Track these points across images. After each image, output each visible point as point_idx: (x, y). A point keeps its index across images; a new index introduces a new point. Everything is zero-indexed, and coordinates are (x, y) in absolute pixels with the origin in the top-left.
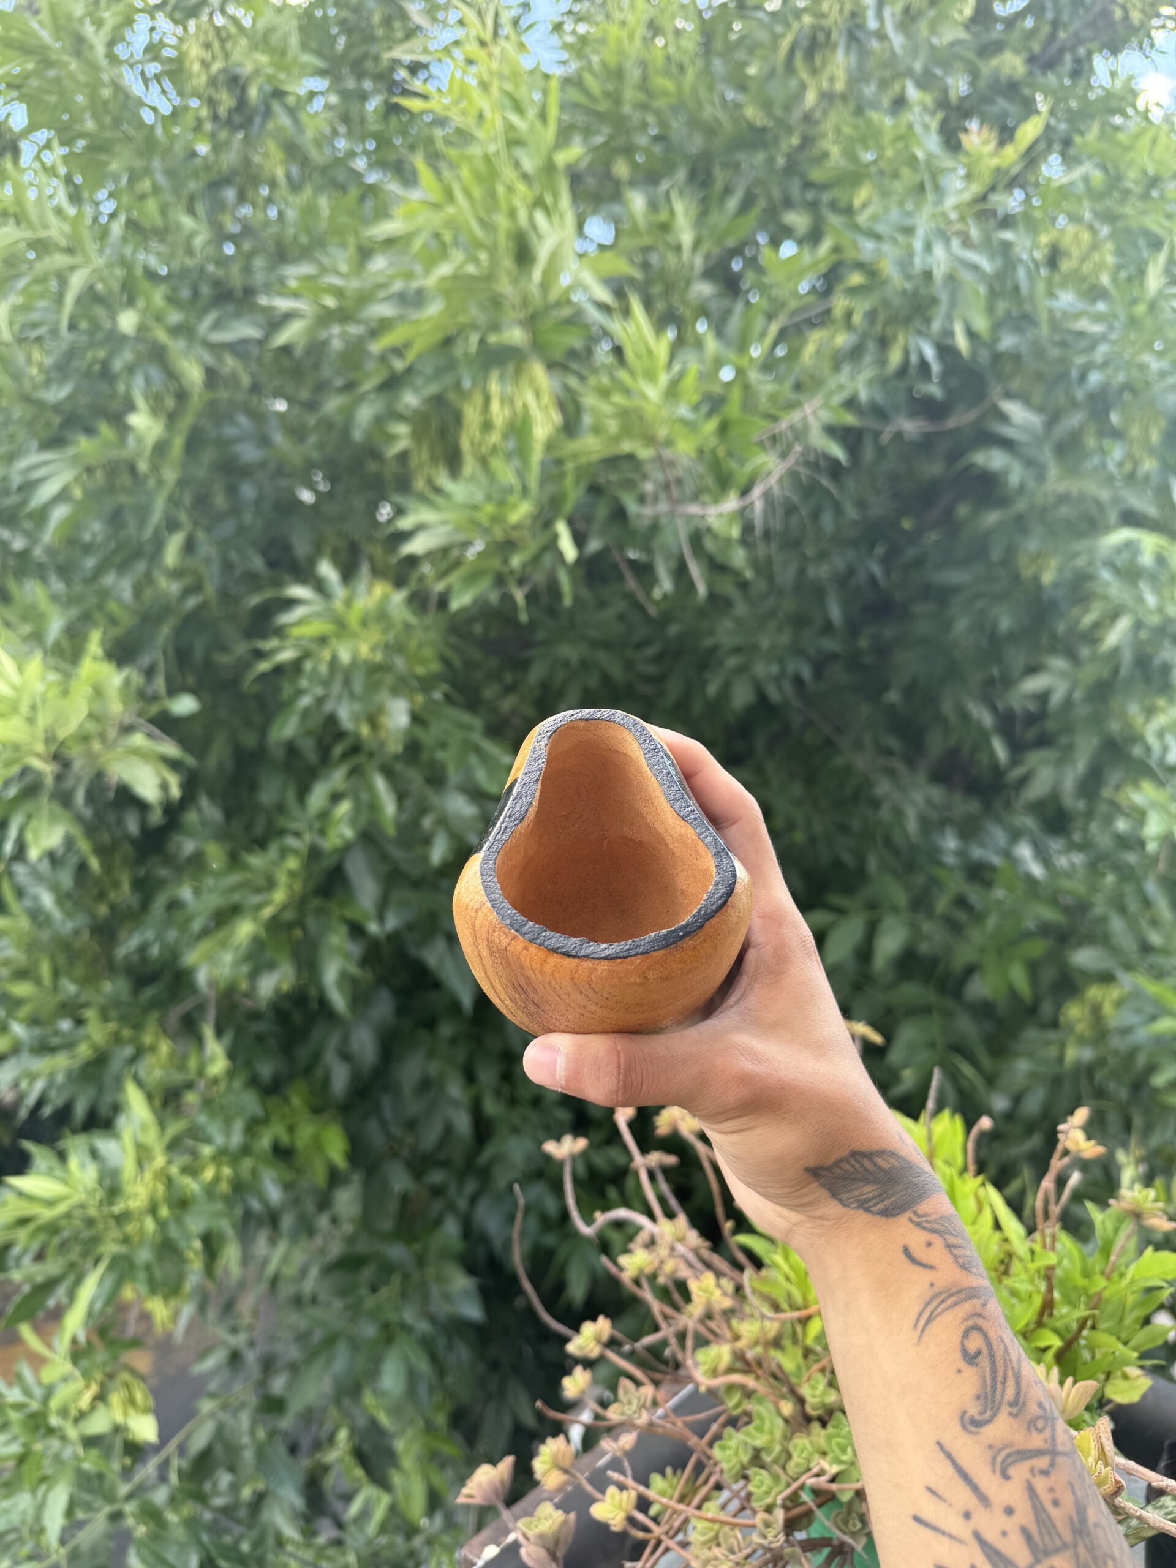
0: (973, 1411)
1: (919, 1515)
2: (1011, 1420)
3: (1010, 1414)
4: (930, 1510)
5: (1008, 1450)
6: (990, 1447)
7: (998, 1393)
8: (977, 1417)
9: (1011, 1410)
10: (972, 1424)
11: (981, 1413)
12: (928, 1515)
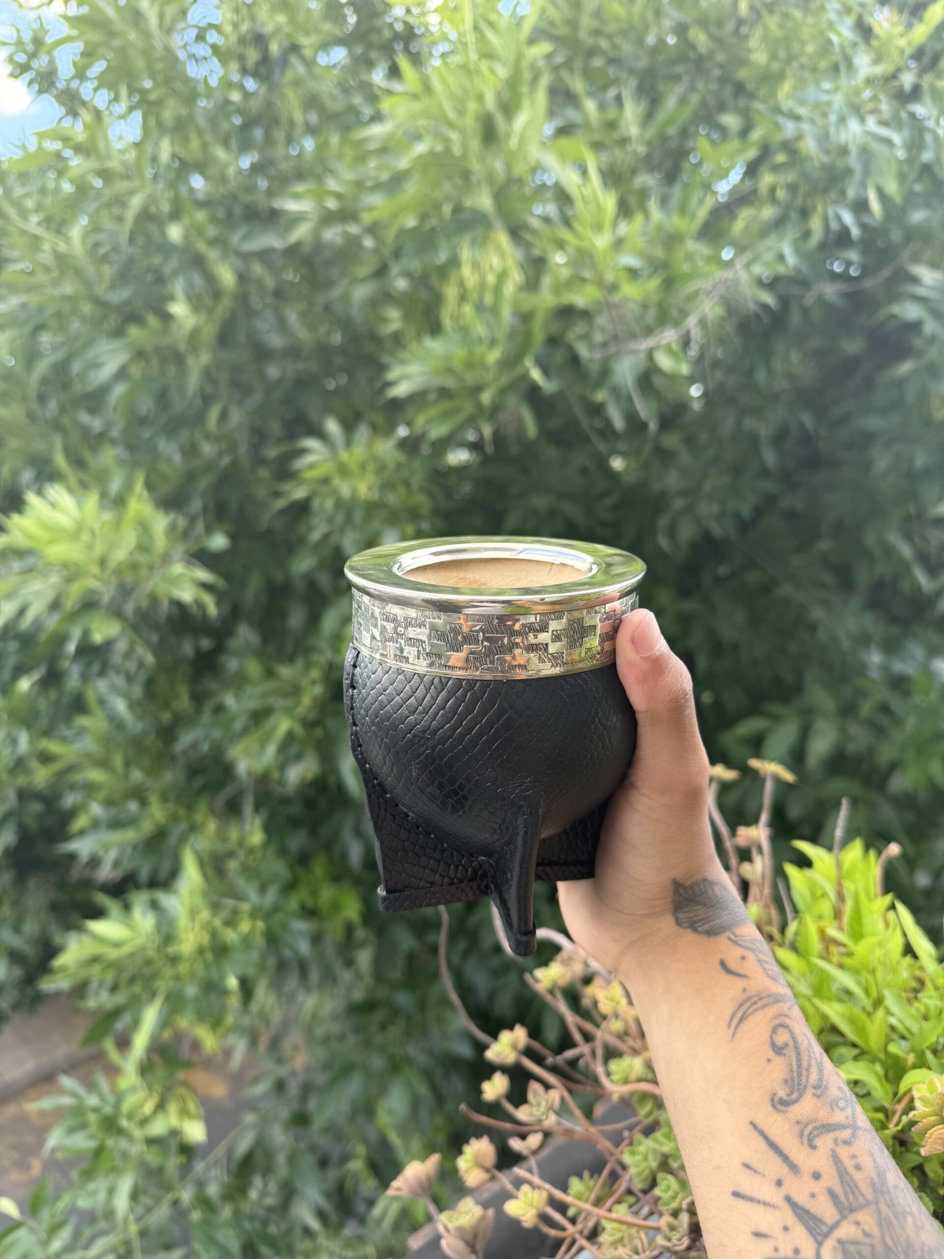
0: (782, 1093)
1: (737, 1190)
2: (815, 1098)
3: (815, 1095)
4: (749, 1184)
5: (814, 1125)
6: (798, 1122)
7: (804, 1078)
8: (785, 1098)
9: (813, 1091)
10: (780, 1104)
11: (789, 1095)
12: (745, 1189)
